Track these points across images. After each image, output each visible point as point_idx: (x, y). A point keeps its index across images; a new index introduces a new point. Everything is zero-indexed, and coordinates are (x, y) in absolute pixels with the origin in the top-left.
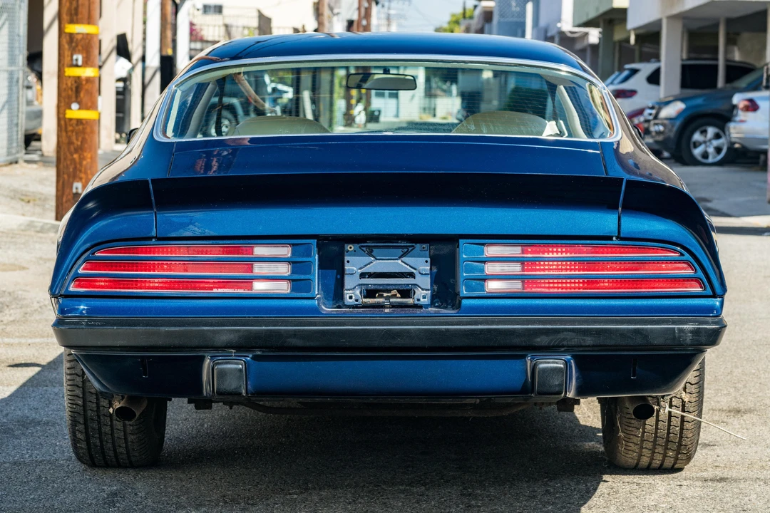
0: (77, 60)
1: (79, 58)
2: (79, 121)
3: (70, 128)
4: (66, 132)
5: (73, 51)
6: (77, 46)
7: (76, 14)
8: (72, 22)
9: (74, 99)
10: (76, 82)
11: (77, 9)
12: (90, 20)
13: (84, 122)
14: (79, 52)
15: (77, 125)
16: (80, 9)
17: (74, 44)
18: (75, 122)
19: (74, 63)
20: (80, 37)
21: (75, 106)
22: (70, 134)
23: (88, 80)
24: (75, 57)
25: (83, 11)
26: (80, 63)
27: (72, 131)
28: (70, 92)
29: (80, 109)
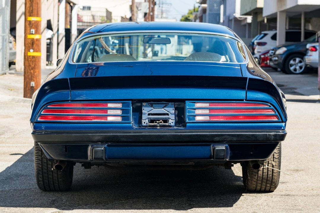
0: (32, 32)
1: (33, 31)
2: (33, 57)
3: (29, 60)
4: (28, 61)
5: (31, 28)
6: (32, 26)
7: (32, 13)
8: (30, 16)
9: (31, 48)
10: (32, 41)
11: (32, 11)
12: (38, 15)
13: (35, 57)
14: (33, 28)
15: (32, 58)
16: (34, 11)
17: (31, 25)
18: (31, 57)
19: (31, 33)
20: (33, 22)
21: (31, 51)
22: (29, 62)
23: (37, 40)
24: (32, 30)
25: (35, 12)
26: (34, 33)
27: (31, 61)
28: (30, 45)
29: (34, 52)
